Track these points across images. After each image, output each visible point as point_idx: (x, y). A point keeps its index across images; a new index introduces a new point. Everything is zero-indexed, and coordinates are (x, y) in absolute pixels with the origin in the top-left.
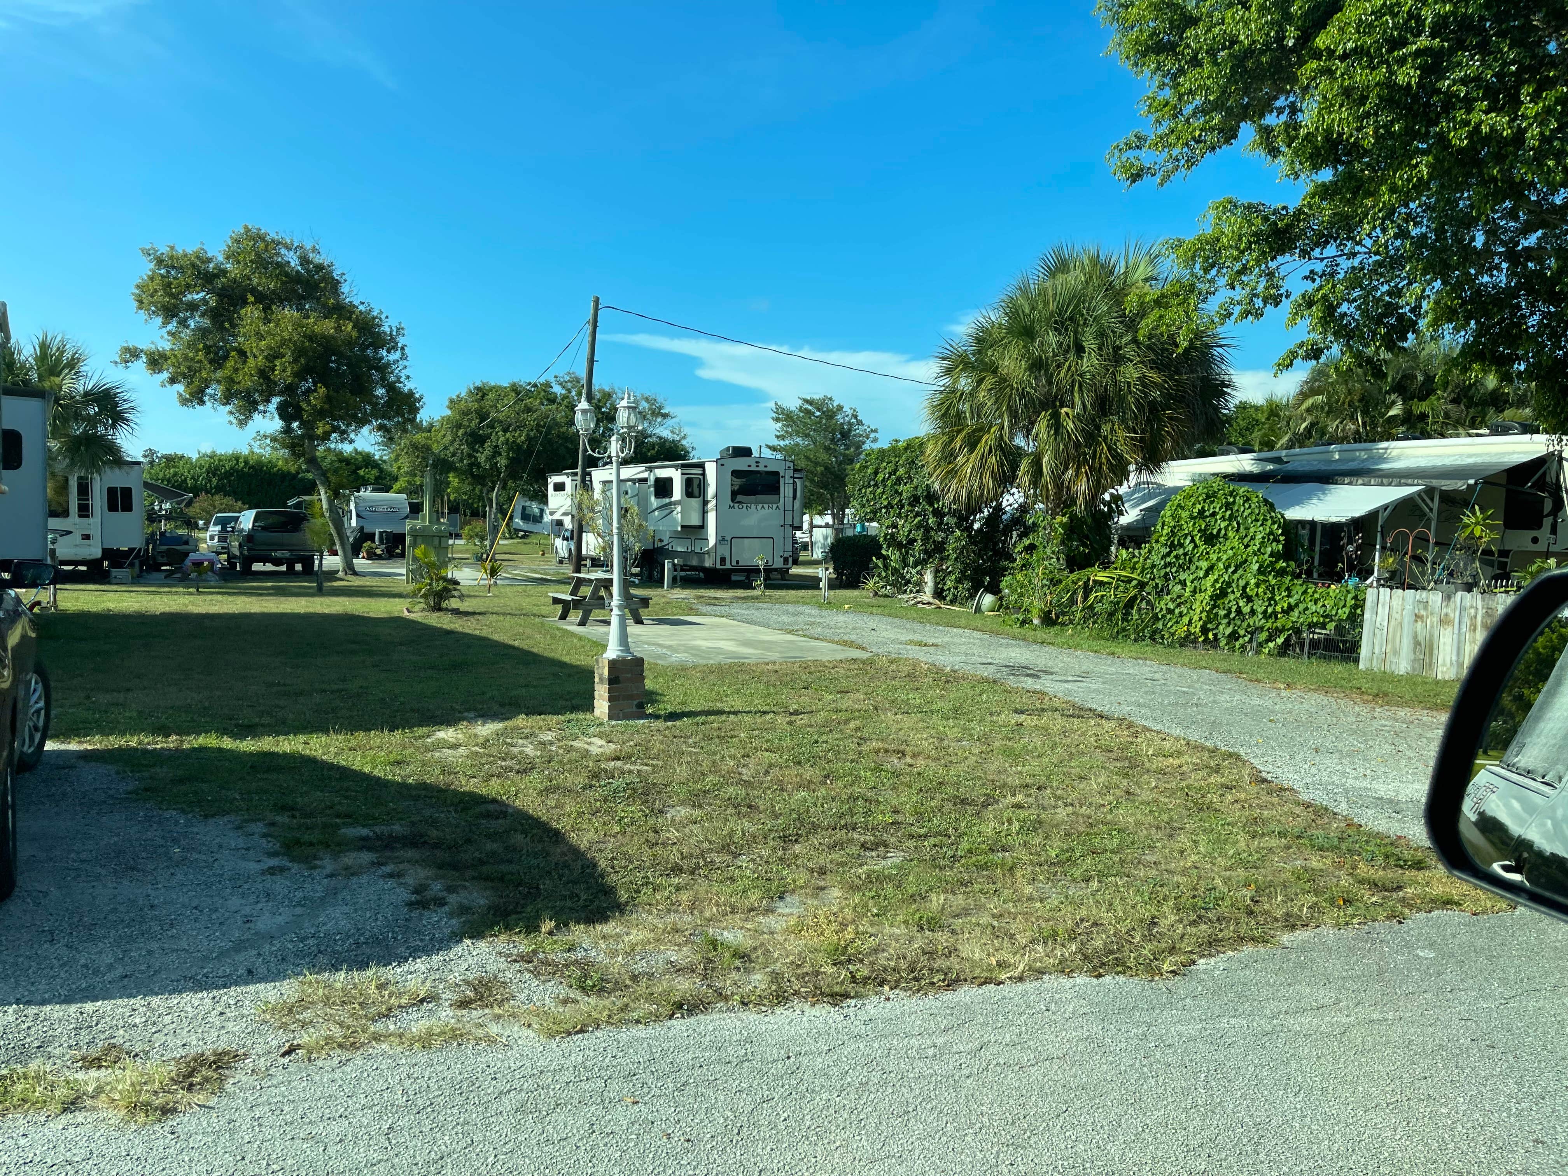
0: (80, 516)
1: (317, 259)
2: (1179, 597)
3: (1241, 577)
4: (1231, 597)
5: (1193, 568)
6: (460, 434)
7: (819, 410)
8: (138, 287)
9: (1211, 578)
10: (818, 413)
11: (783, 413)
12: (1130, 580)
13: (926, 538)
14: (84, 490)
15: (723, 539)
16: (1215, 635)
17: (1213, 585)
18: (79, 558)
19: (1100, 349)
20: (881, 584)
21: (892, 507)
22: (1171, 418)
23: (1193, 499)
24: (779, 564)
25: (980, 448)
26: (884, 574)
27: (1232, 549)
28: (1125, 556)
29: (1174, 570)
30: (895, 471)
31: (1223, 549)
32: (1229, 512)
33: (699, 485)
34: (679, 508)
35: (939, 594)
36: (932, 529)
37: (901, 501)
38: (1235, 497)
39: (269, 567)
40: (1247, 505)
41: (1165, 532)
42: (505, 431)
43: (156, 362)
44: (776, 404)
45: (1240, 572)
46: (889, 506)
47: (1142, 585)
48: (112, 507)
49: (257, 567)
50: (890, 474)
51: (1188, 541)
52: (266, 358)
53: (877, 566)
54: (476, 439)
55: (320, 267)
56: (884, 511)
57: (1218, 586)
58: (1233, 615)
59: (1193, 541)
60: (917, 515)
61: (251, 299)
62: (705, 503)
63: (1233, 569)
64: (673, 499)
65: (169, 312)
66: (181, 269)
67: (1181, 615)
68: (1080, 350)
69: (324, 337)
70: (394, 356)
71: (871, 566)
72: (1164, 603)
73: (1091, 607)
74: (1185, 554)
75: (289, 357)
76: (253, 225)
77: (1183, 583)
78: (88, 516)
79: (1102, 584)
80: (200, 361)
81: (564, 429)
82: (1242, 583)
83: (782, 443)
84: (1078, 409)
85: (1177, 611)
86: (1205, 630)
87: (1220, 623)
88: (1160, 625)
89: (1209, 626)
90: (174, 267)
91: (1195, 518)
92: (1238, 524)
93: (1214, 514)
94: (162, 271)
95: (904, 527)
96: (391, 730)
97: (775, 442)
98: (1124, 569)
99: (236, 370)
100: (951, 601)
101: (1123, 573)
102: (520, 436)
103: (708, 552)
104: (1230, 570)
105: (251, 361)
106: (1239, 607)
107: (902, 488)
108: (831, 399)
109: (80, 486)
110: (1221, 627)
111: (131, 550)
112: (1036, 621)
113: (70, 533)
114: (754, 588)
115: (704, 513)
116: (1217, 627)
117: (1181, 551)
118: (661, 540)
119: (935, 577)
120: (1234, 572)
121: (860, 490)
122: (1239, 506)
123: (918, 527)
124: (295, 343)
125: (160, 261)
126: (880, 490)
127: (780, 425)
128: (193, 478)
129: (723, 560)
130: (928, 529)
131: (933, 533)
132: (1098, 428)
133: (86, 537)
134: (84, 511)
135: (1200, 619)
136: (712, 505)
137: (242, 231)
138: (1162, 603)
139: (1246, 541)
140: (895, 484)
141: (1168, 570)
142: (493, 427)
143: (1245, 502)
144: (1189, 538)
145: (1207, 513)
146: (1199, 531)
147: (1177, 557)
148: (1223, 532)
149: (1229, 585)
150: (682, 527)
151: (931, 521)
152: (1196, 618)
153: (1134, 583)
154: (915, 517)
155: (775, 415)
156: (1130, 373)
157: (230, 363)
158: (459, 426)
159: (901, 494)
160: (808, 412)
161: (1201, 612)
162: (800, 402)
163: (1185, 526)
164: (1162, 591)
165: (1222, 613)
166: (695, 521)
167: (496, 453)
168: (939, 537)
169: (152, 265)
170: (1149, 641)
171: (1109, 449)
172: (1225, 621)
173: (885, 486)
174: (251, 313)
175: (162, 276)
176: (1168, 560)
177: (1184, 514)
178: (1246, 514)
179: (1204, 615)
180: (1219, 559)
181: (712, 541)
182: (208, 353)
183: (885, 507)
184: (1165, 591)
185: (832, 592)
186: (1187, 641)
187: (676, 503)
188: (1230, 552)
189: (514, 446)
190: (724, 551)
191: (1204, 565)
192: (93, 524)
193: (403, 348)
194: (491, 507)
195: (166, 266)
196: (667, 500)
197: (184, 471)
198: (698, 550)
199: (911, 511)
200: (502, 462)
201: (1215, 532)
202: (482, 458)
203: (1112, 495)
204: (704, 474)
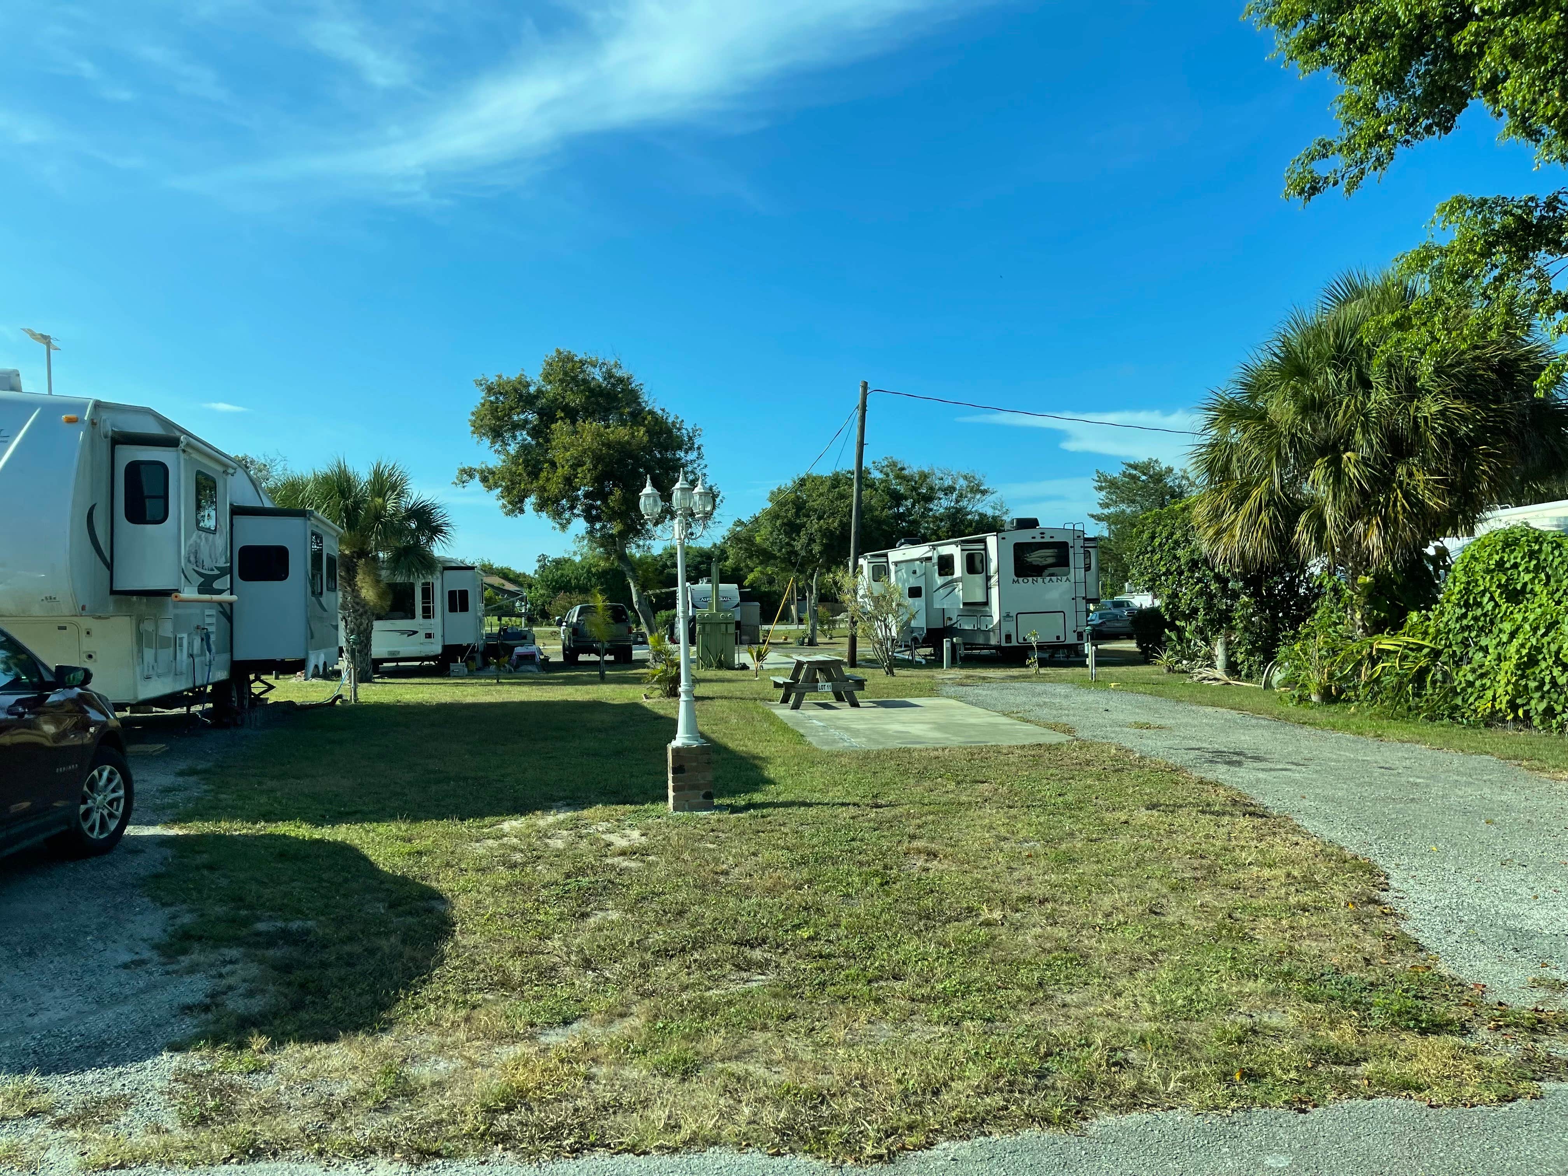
0: (424, 617)
1: (619, 373)
2: (1481, 667)
3: (1553, 639)
4: (1543, 665)
5: (1495, 631)
6: (778, 523)
7: (1144, 474)
8: (473, 414)
9: (1516, 643)
10: (1144, 478)
11: (1106, 481)
12: (1421, 648)
13: (1209, 607)
14: (427, 593)
15: (1008, 616)
16: (1526, 713)
17: (1518, 651)
18: (423, 654)
19: (1389, 382)
20: (1176, 658)
21: (1171, 574)
22: (1488, 455)
23: (1488, 549)
24: (1072, 639)
25: (1250, 504)
26: (1178, 648)
27: (1540, 606)
28: (1415, 619)
29: (1473, 634)
30: (1172, 534)
31: (1530, 606)
32: (1534, 562)
33: (982, 561)
34: (960, 585)
35: (1232, 668)
36: (1215, 595)
37: (1179, 566)
38: (1541, 544)
39: (593, 657)
40: (1556, 553)
41: (1457, 589)
42: (820, 518)
43: (488, 478)
44: (1098, 472)
45: (1552, 634)
46: (1168, 573)
47: (1436, 654)
48: (452, 609)
49: (582, 658)
50: (1167, 539)
51: (1486, 599)
52: (571, 466)
53: (1170, 639)
54: (793, 528)
55: (621, 380)
56: (1163, 578)
57: (1524, 652)
58: (1546, 688)
59: (1492, 598)
60: (1199, 580)
61: (560, 414)
62: (988, 578)
63: (1543, 630)
64: (955, 576)
65: (496, 434)
66: (505, 394)
67: (1484, 688)
68: (1366, 385)
69: (619, 443)
70: (692, 456)
71: (1163, 639)
72: (1464, 674)
73: (1377, 681)
74: (1485, 615)
75: (588, 465)
76: (565, 348)
77: (1485, 650)
78: (429, 617)
79: (1389, 652)
80: (520, 475)
81: (877, 513)
82: (1554, 647)
83: (1106, 511)
84: (1365, 452)
85: (1478, 683)
86: (1513, 706)
87: (1532, 698)
88: (1459, 701)
89: (1519, 701)
90: (501, 394)
91: (1493, 571)
92: (1548, 577)
93: (1515, 566)
94: (492, 398)
95: (1186, 594)
96: (462, 819)
97: (1099, 511)
98: (1413, 636)
99: (548, 480)
100: (1247, 676)
101: (1411, 640)
102: (833, 522)
103: (993, 630)
104: (1540, 633)
105: (560, 470)
106: (1553, 678)
107: (1179, 552)
108: (1156, 461)
109: (423, 590)
110: (1533, 703)
111: (469, 645)
112: (1315, 698)
113: (415, 632)
114: (1028, 666)
115: (988, 588)
116: (1528, 703)
117: (1479, 612)
118: (950, 619)
119: (1227, 649)
120: (1544, 635)
121: (1138, 557)
122: (1547, 554)
123: (1201, 593)
124: (593, 452)
125: (490, 390)
126: (1157, 557)
127: (1104, 493)
128: (576, 578)
129: (1008, 637)
130: (1211, 596)
131: (1216, 601)
132: (1393, 472)
133: (429, 636)
134: (427, 613)
135: (1507, 693)
136: (994, 580)
137: (555, 354)
138: (1461, 674)
139: (1557, 596)
140: (1173, 548)
141: (1466, 634)
142: (808, 516)
143: (1553, 549)
144: (1488, 595)
145: (1508, 565)
146: (1498, 587)
147: (1476, 619)
148: (1529, 586)
149: (1539, 650)
150: (964, 604)
151: (1214, 586)
152: (1500, 691)
153: (1426, 651)
154: (1197, 583)
155: (1096, 484)
156: (1430, 407)
157: (544, 474)
158: (777, 517)
159: (1179, 559)
160: (1133, 478)
161: (1507, 685)
162: (1124, 467)
163: (1481, 582)
164: (1461, 659)
165: (1533, 684)
166: (979, 598)
167: (812, 540)
168: (1223, 604)
169: (483, 394)
170: (1446, 721)
171: (1406, 495)
172: (1537, 695)
173: (1162, 551)
174: (560, 428)
175: (492, 402)
176: (1465, 622)
177: (1479, 567)
178: (1555, 563)
179: (1510, 688)
180: (1525, 619)
181: (996, 618)
182: (526, 466)
183: (1164, 574)
184: (1465, 660)
185: (1099, 669)
186: (1493, 719)
187: (956, 580)
188: (1539, 611)
189: (827, 533)
190: (1009, 627)
191: (1507, 626)
192: (435, 624)
193: (699, 448)
194: (811, 592)
195: (495, 394)
196: (950, 578)
197: (568, 571)
198: (983, 628)
199: (1192, 577)
200: (816, 548)
201: (1519, 587)
202: (798, 545)
203: (1436, 548)
204: (985, 549)
